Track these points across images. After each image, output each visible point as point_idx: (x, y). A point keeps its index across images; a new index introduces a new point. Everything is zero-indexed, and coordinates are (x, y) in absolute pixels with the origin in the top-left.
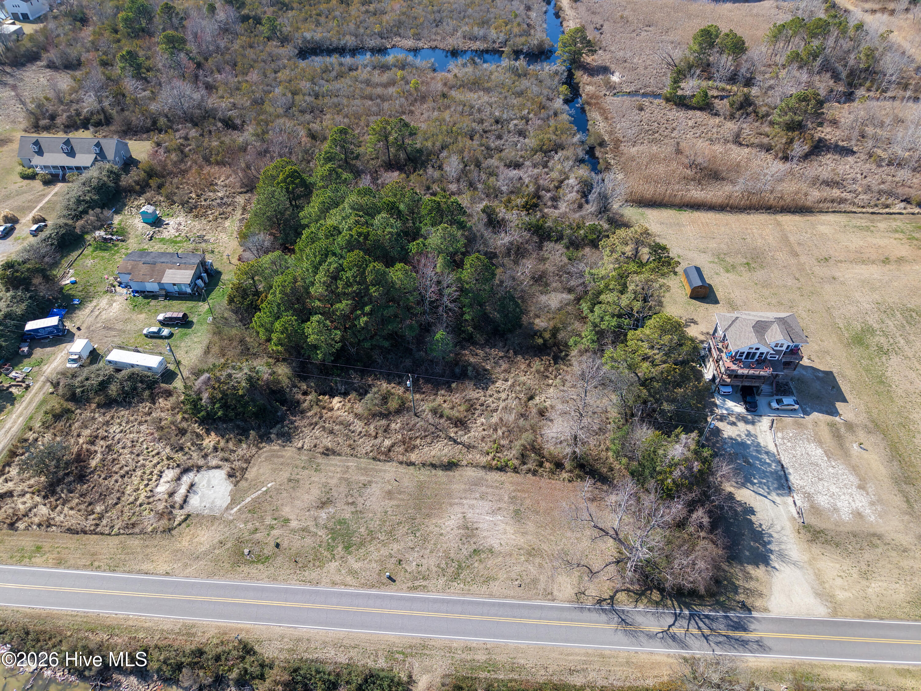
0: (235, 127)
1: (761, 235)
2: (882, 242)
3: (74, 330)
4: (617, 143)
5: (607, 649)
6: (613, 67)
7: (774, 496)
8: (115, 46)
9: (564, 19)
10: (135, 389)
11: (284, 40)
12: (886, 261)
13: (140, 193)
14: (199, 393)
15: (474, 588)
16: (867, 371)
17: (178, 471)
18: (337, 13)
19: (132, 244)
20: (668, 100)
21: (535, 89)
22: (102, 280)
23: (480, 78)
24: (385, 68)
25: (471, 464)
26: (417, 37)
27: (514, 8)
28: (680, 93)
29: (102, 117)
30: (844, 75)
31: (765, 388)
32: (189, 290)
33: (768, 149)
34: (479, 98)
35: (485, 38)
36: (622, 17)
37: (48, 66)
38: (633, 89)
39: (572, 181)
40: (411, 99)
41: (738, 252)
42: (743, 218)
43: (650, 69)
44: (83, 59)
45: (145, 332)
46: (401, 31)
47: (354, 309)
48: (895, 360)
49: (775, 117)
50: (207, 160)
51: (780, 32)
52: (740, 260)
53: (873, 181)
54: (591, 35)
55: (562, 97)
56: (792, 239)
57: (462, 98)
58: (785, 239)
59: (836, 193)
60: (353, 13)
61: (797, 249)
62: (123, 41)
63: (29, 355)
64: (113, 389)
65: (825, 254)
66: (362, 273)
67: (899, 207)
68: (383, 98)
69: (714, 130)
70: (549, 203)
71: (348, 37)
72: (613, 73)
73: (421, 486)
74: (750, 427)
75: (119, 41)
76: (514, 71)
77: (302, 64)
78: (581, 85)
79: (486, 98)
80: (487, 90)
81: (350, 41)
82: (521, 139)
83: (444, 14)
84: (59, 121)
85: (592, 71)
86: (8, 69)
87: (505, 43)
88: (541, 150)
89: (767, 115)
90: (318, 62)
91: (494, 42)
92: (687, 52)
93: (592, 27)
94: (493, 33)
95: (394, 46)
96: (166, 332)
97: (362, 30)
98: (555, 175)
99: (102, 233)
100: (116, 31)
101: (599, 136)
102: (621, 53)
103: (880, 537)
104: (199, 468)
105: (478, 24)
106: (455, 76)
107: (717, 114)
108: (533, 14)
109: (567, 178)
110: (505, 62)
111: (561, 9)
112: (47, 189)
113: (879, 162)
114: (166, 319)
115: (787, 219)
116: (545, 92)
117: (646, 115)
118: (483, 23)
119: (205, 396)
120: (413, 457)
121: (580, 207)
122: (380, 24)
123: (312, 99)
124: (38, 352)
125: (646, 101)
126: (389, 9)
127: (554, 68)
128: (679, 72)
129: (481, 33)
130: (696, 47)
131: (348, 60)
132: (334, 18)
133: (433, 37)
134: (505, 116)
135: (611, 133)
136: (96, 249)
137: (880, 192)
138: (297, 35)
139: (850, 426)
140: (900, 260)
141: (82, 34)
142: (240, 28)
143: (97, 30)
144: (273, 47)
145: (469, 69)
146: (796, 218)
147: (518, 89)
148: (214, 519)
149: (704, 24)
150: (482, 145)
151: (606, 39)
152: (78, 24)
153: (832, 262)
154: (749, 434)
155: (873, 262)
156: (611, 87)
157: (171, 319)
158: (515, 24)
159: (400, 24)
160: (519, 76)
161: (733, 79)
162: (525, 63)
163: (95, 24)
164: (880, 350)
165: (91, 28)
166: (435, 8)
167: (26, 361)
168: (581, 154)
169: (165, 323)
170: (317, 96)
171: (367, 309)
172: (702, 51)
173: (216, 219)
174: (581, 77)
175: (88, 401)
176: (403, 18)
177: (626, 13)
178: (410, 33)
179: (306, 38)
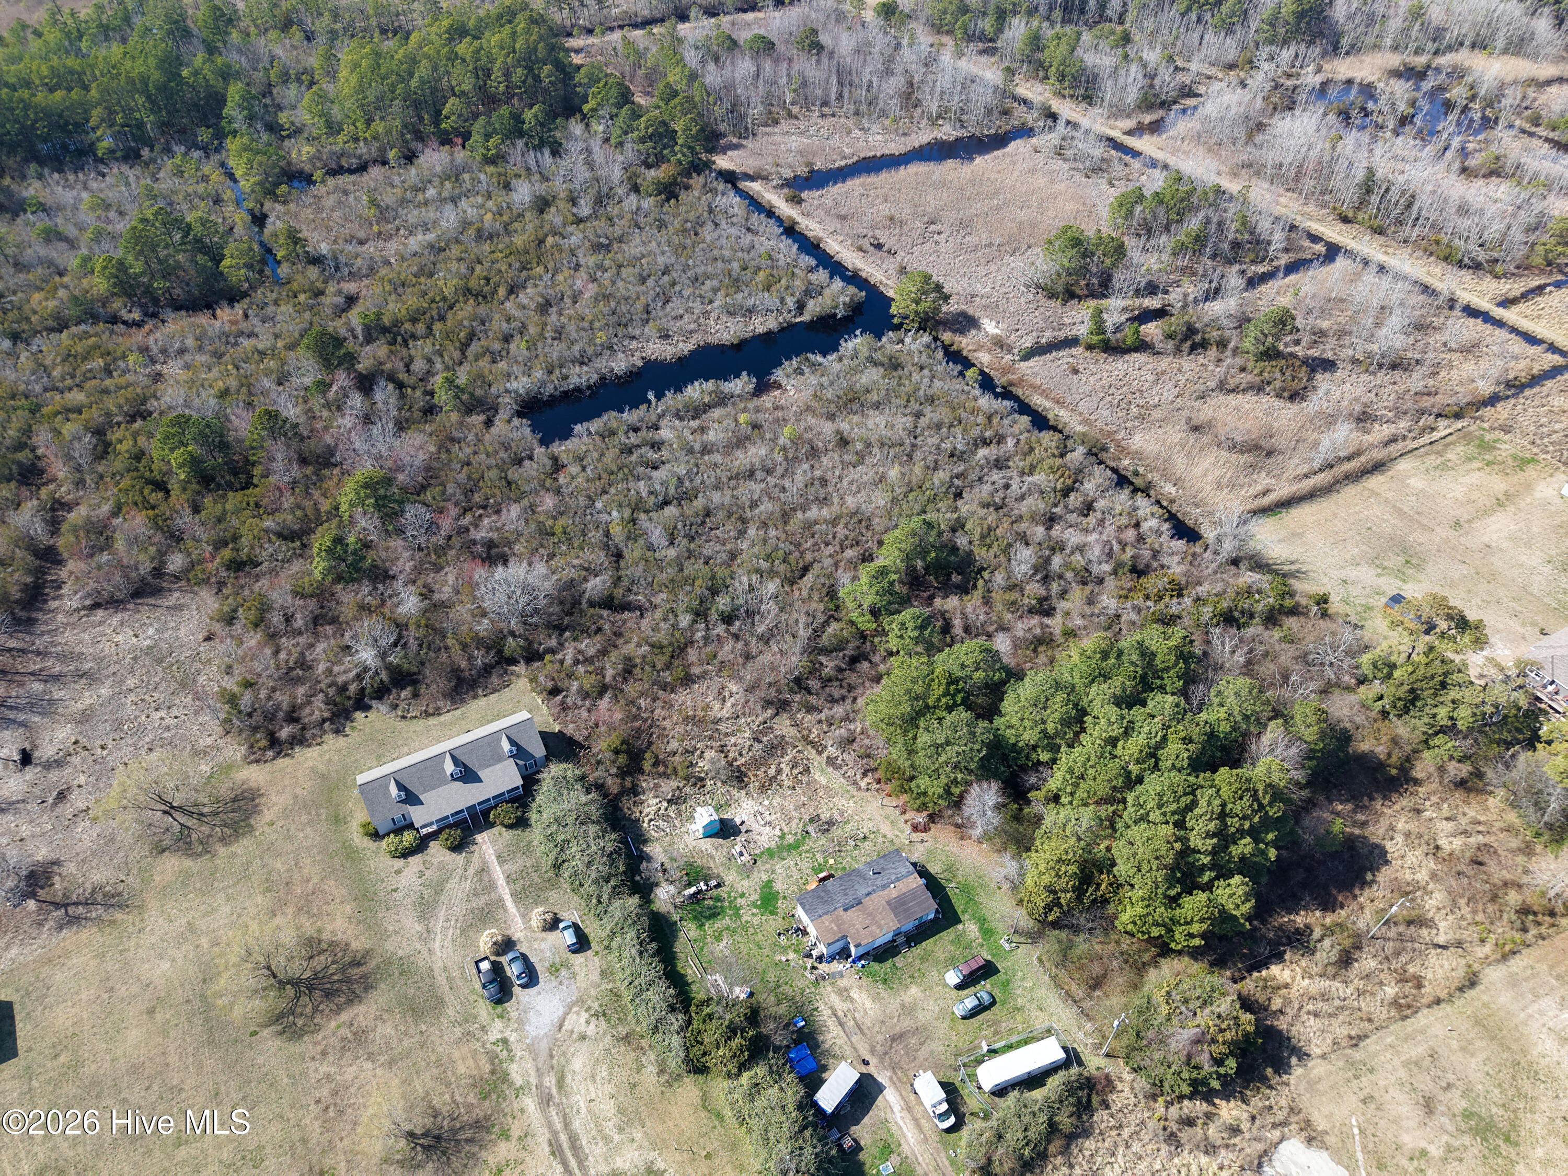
2: (1473, 480)
4: (1113, 439)
12: (1500, 502)
20: (1091, 348)
21: (942, 386)
22: (782, 967)
25: (1484, 964)
26: (663, 333)
30: (1227, 253)
32: (931, 916)
33: (1259, 388)
36: (887, 217)
41: (1384, 552)
42: (1339, 500)
43: (1014, 300)
46: (633, 330)
52: (1395, 558)
67: (1441, 425)
71: (575, 369)
72: (980, 321)
78: (966, 354)
81: (583, 374)
85: (952, 325)
89: (1223, 340)
91: (780, 311)
97: (575, 347)
99: (669, 889)
102: (952, 282)
105: (731, 286)
106: (816, 396)
107: (1160, 353)
108: (776, 244)
114: (965, 978)
117: (1089, 379)
118: (736, 282)
119: (1204, 1059)
125: (1068, 357)
133: (685, 326)
135: (1087, 424)
136: (698, 921)
137: (1412, 412)
138: (492, 390)
140: (1509, 497)
145: (815, 376)
147: (920, 393)
156: (1003, 345)
159: (620, 318)
174: (957, 342)
176: (613, 305)
178: (650, 330)
179: (516, 392)
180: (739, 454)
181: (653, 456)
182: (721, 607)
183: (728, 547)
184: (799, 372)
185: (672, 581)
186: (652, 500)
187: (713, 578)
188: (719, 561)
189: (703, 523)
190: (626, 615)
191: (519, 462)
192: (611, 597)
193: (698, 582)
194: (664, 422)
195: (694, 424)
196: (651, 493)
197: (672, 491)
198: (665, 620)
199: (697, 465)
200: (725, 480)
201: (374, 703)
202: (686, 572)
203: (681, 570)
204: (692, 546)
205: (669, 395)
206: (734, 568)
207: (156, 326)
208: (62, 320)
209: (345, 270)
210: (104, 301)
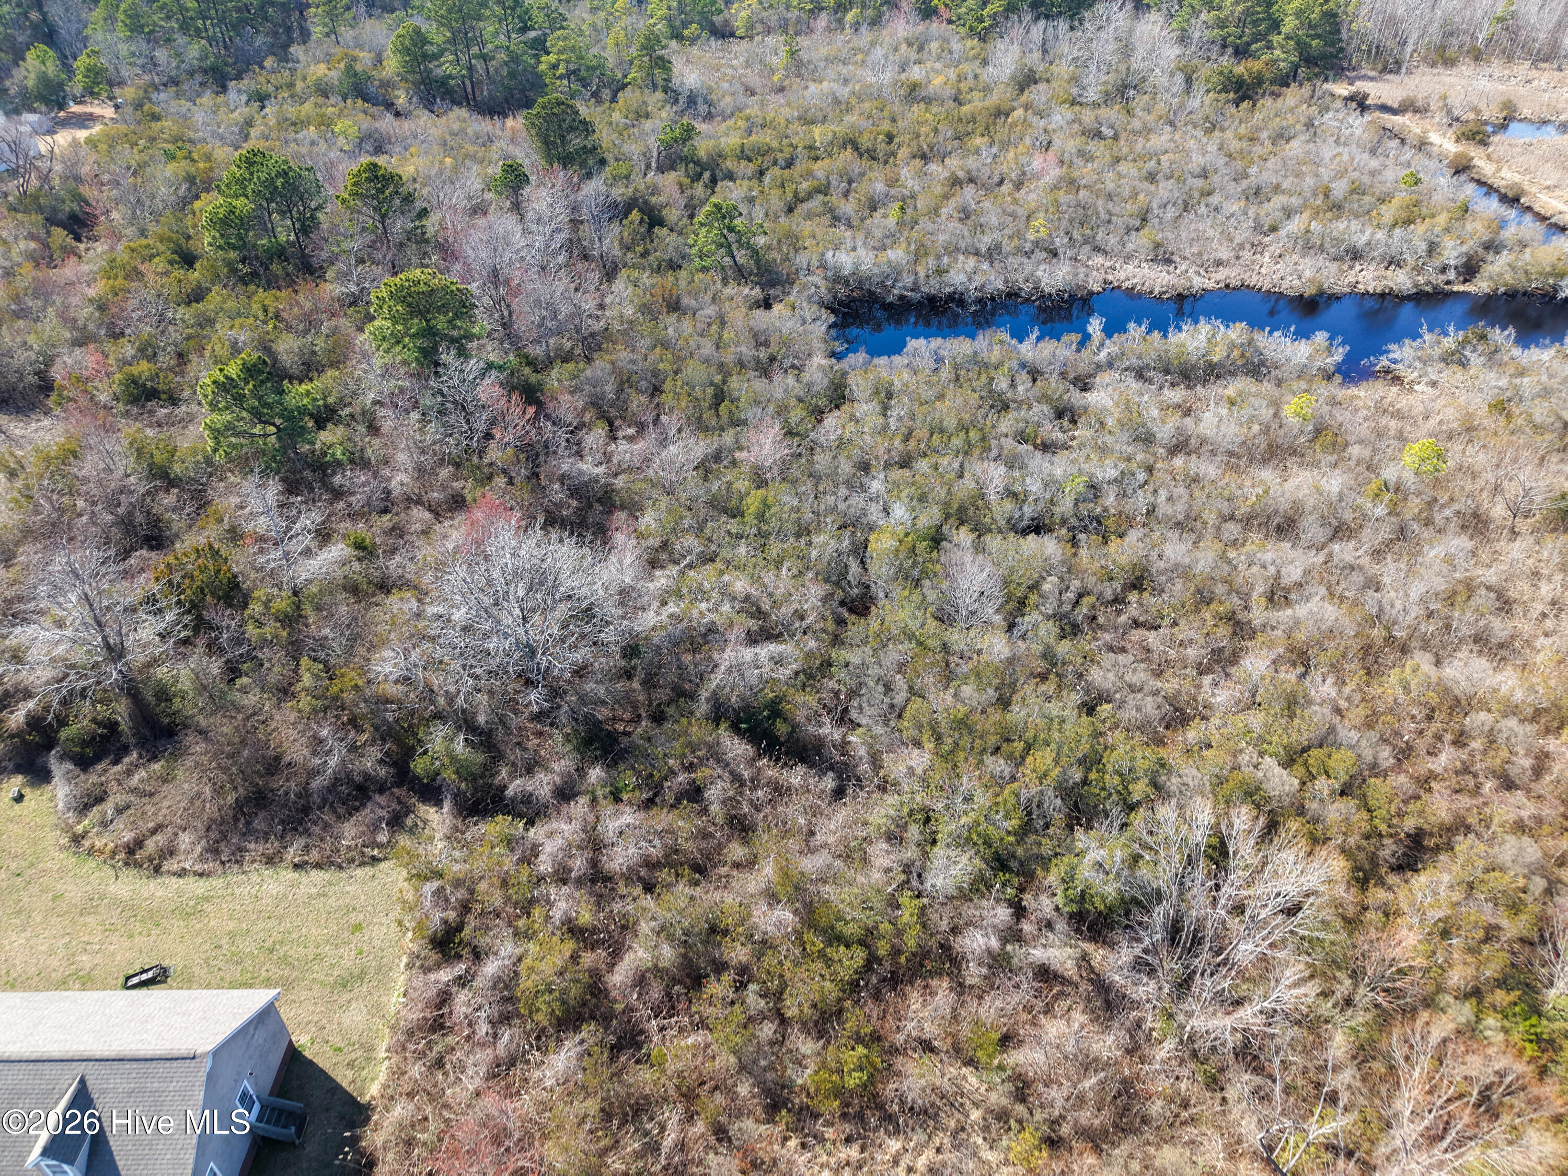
8: (182, 313)
11: (770, 280)
29: (121, 711)
44: (57, 373)
62: (216, 296)
75: (197, 296)
100: (188, 260)
111: (1465, 163)
138: (800, 260)
141: (69, 271)
142: (612, 240)
143: (121, 252)
152: (59, 235)
163: (117, 236)
165: (100, 247)
178: (1141, 241)
179: (837, 270)
180: (1268, 475)
181: (1051, 431)
182: (1086, 873)
183: (1170, 685)
184: (1456, 359)
185: (962, 725)
186: (1003, 509)
187: (1091, 761)
188: (1129, 714)
189: (1118, 600)
190: (796, 776)
191: (765, 369)
192: (775, 709)
193: (1042, 758)
194: (1104, 378)
195: (1175, 395)
196: (1011, 494)
197: (1066, 506)
198: (894, 838)
199: (1150, 470)
200: (1211, 517)
201: (59, 769)
202: (1017, 713)
203: (1004, 703)
204: (1063, 648)
205: (1135, 331)
206: (1173, 755)
207: (423, 120)
208: (323, 91)
209: (703, 108)
210: (386, 84)
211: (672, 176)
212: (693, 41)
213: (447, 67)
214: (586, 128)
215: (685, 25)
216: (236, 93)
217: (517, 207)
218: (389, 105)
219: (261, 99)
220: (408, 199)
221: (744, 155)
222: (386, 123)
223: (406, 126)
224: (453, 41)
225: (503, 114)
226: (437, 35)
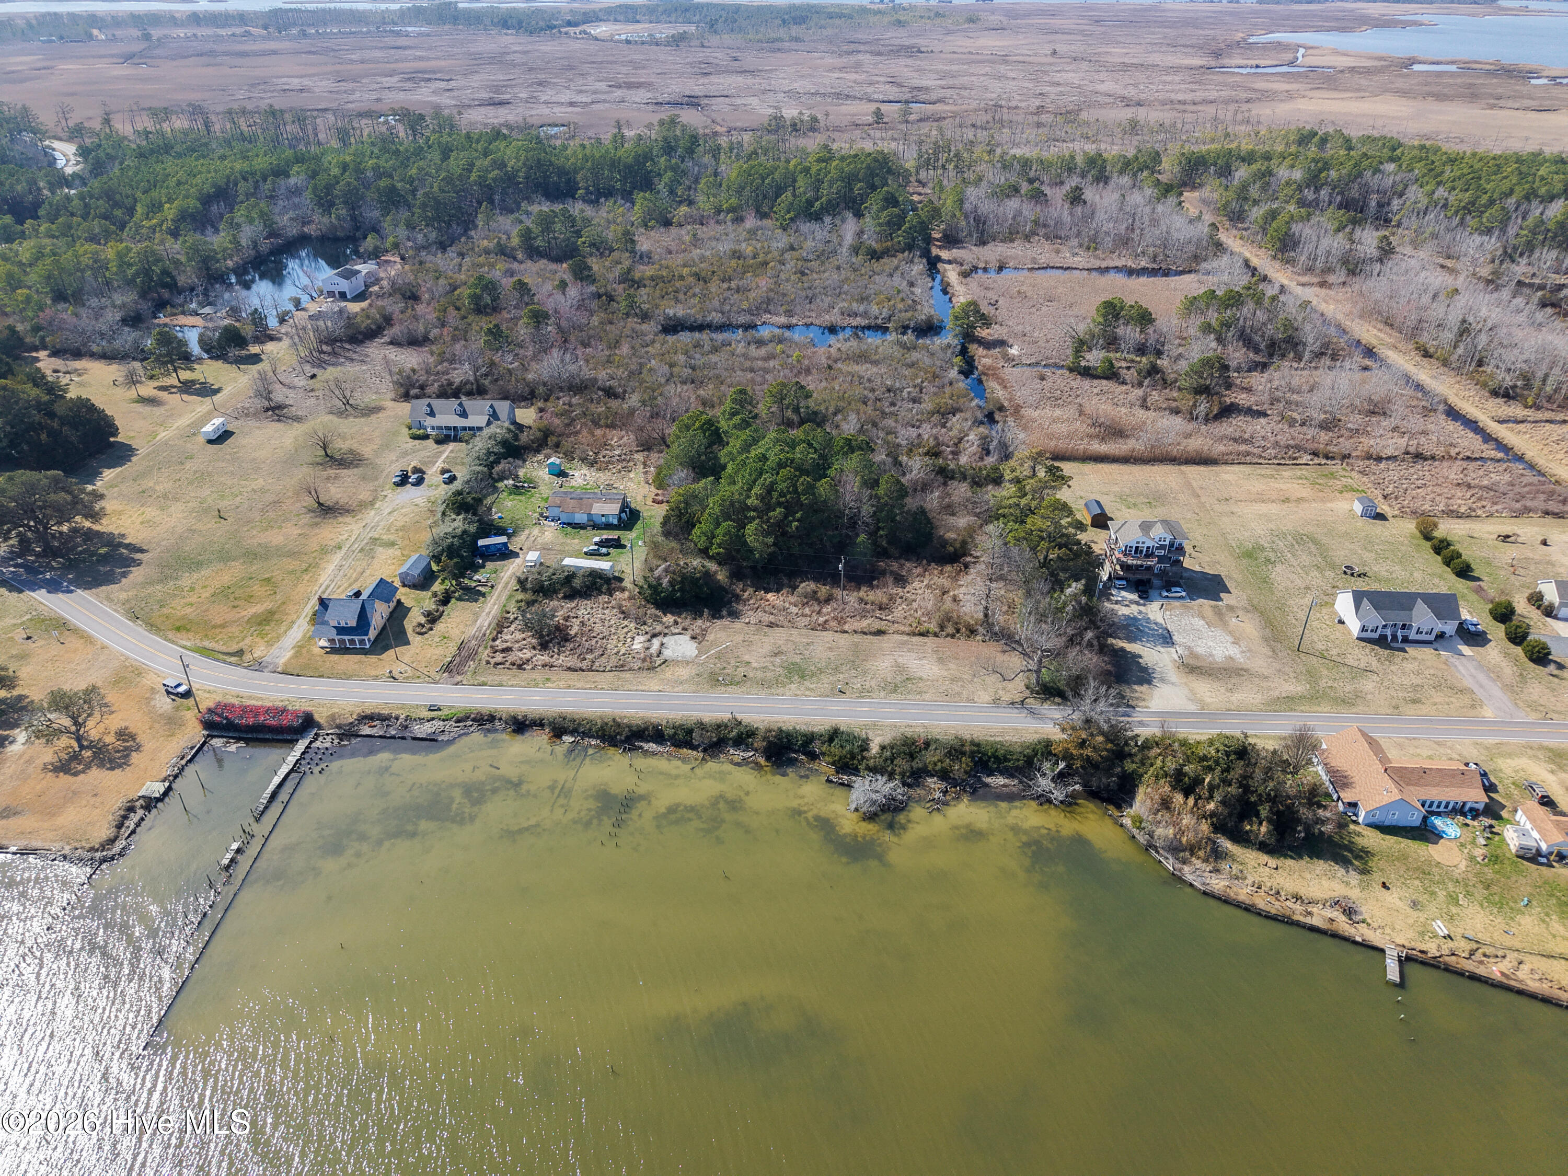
0: (616, 396)
1: (1164, 482)
2: (1284, 487)
3: (517, 550)
4: (1017, 409)
5: (1019, 726)
6: (1011, 341)
7: (1159, 648)
8: (462, 322)
9: (953, 295)
10: (595, 583)
11: (645, 317)
12: (1287, 500)
13: (538, 451)
14: (659, 578)
15: (910, 697)
16: (1253, 574)
17: (648, 636)
18: (697, 290)
19: (544, 490)
20: (1071, 370)
21: (928, 361)
22: (527, 517)
23: (866, 351)
24: (760, 343)
25: (896, 632)
26: (789, 313)
27: (896, 284)
28: (1083, 364)
29: (476, 387)
30: (1262, 346)
31: (1156, 582)
32: (616, 522)
33: (1177, 412)
34: (867, 370)
35: (865, 314)
36: (1019, 292)
37: (391, 343)
38: (1033, 361)
39: (972, 437)
40: (795, 371)
41: (1139, 495)
42: (1147, 469)
43: (1052, 343)
44: (431, 336)
45: (585, 550)
46: (771, 307)
47: (786, 517)
48: (1279, 567)
49: (1182, 383)
50: (596, 424)
51: (1192, 304)
52: (1142, 499)
53: (1283, 439)
54: (985, 309)
55: (956, 368)
56: (1194, 484)
57: (850, 369)
58: (1189, 485)
59: (1243, 448)
60: (713, 290)
61: (1200, 492)
62: (471, 317)
63: (483, 566)
64: (577, 583)
65: (1227, 496)
66: (795, 486)
67: (1306, 458)
68: (767, 371)
69: (1121, 397)
70: (950, 457)
71: (714, 314)
72: (1011, 347)
73: (856, 645)
74: (1141, 608)
75: (465, 317)
76: (903, 346)
77: (671, 339)
78: (976, 358)
79: (875, 370)
80: (875, 363)
81: (715, 317)
82: (916, 405)
83: (817, 291)
84: (429, 390)
85: (988, 345)
86: (348, 346)
87: (889, 319)
88: (938, 412)
89: (1176, 381)
90: (685, 337)
91: (876, 318)
92: (1092, 326)
93: (986, 302)
94: (874, 309)
95: (764, 323)
96: (604, 550)
97: (727, 308)
98: (955, 433)
99: (511, 482)
100: (458, 308)
101: (997, 400)
102: (1020, 327)
103: (1246, 670)
104: (665, 635)
105: (857, 301)
106: (839, 349)
107: (1124, 383)
108: (917, 291)
109: (967, 435)
110: (891, 337)
111: (948, 284)
112: (442, 448)
113: (1292, 423)
114: (601, 541)
115: (1192, 471)
116: (938, 363)
117: (1047, 384)
118: (862, 299)
119: (665, 582)
120: (846, 627)
121: (982, 459)
122: (747, 299)
123: (690, 371)
124: (490, 565)
125: (1048, 372)
126: (754, 285)
127: (946, 341)
128: (1082, 342)
129: (862, 309)
130: (1101, 320)
131: (720, 337)
132: (694, 295)
133: (807, 313)
134: (897, 385)
135: (1010, 400)
136: (510, 494)
137: (1288, 447)
138: (657, 312)
139: (1231, 608)
140: (1300, 500)
141: (420, 311)
142: (594, 305)
143: (436, 307)
144: (632, 322)
145: (854, 343)
146: (1202, 468)
147: (908, 361)
148: (688, 663)
149: (1108, 297)
150: (876, 410)
151: (1002, 314)
152: (410, 302)
153: (1232, 501)
154: (1140, 612)
155: (1273, 501)
156: (1009, 359)
157: (607, 540)
158: (898, 300)
159: (769, 301)
160: (909, 349)
161: (1141, 350)
162: (913, 338)
163: (430, 302)
164: (1268, 560)
165: (423, 306)
166: (806, 285)
167: (482, 570)
168: (980, 415)
169: (601, 544)
170: (693, 368)
171: (798, 515)
172: (1106, 323)
173: (620, 472)
174: (977, 351)
175: (555, 592)
176: (772, 294)
177: (1024, 288)
179: (669, 315)
180: (760, 362)
181: (707, 351)
182: (658, 402)
184: (847, 340)
186: (682, 364)
192: (610, 388)
193: (658, 390)
194: (736, 343)
196: (686, 362)
197: (700, 364)
199: (728, 360)
200: (736, 368)
207: (529, 263)
208: (487, 252)
209: (645, 259)
210: (513, 249)
211: (622, 286)
212: (652, 228)
213: (539, 242)
214: (590, 268)
215: (650, 220)
216: (452, 253)
217: (564, 294)
218: (515, 258)
219: (462, 255)
220: (530, 290)
221: (652, 279)
222: (515, 266)
223: (523, 266)
224: (542, 232)
225: (562, 262)
226: (536, 230)
